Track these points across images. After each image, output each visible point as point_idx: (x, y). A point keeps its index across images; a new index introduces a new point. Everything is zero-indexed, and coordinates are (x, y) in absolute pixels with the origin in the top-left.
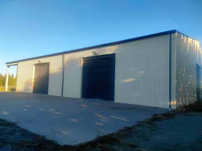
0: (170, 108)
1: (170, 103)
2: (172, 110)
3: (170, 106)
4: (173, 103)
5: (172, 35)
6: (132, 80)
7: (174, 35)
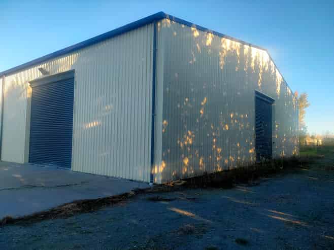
0: (151, 182)
1: (151, 171)
2: (154, 184)
3: (152, 176)
4: (158, 170)
5: (159, 25)
6: (95, 124)
7: (161, 24)
